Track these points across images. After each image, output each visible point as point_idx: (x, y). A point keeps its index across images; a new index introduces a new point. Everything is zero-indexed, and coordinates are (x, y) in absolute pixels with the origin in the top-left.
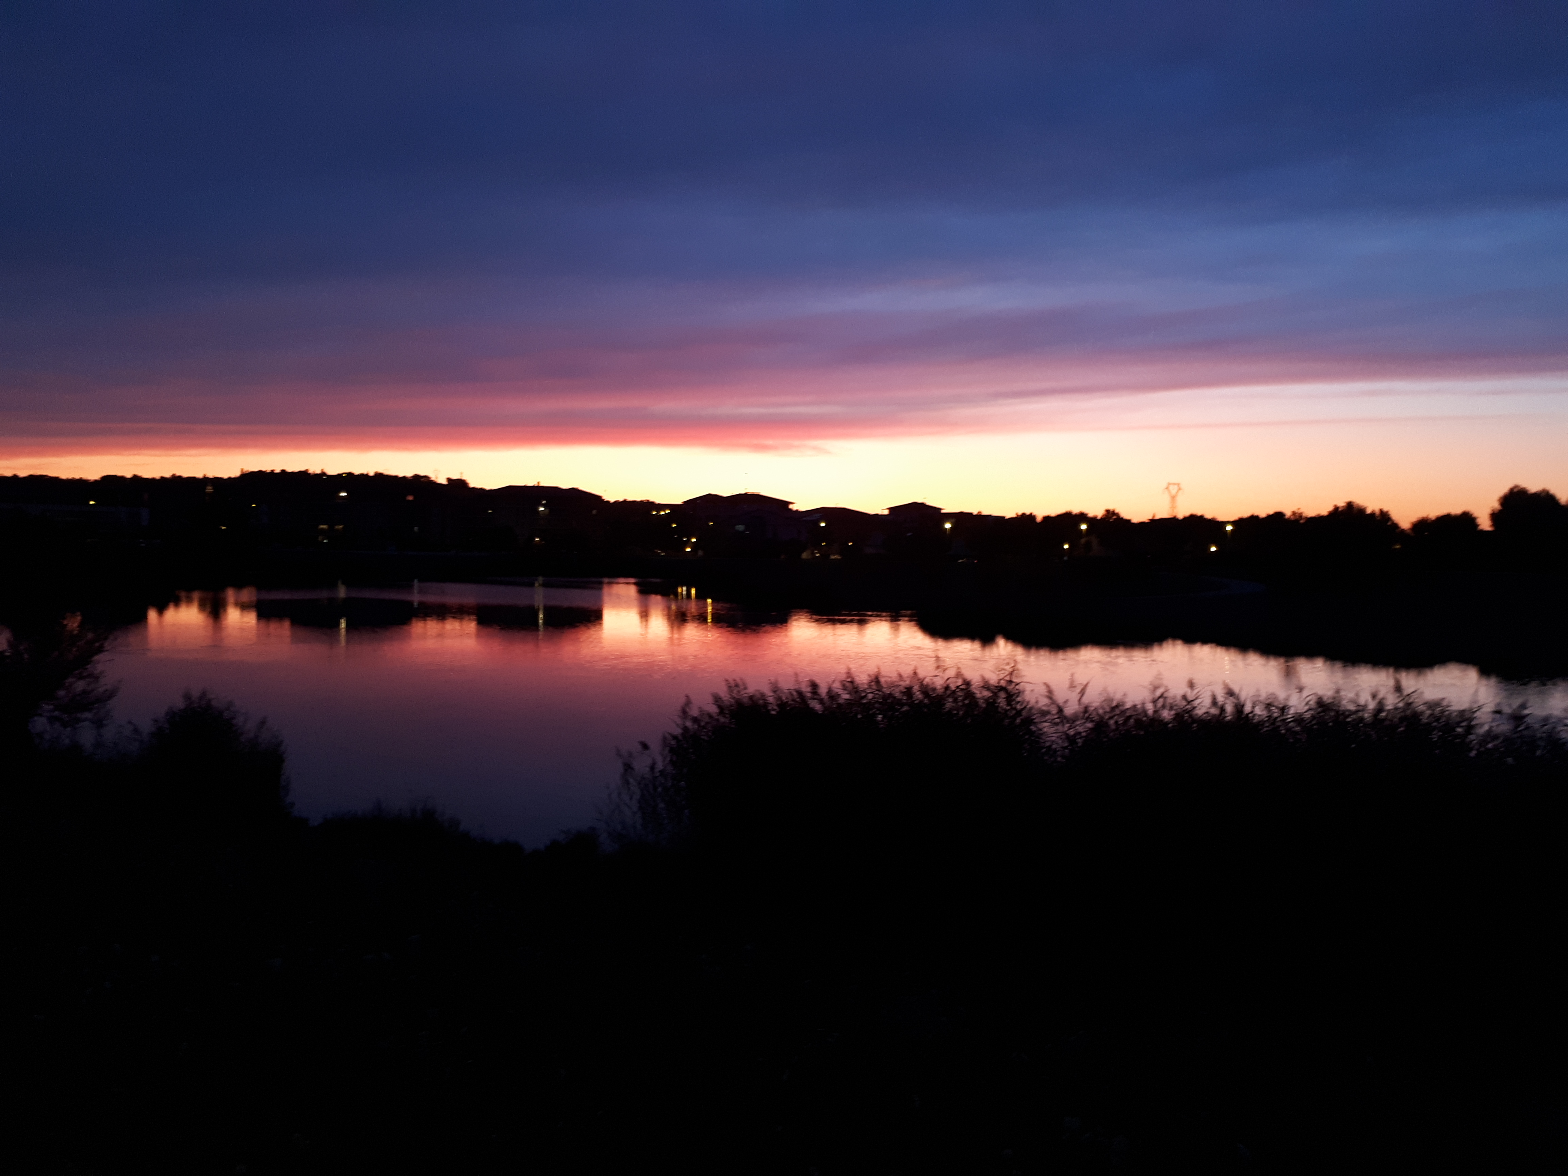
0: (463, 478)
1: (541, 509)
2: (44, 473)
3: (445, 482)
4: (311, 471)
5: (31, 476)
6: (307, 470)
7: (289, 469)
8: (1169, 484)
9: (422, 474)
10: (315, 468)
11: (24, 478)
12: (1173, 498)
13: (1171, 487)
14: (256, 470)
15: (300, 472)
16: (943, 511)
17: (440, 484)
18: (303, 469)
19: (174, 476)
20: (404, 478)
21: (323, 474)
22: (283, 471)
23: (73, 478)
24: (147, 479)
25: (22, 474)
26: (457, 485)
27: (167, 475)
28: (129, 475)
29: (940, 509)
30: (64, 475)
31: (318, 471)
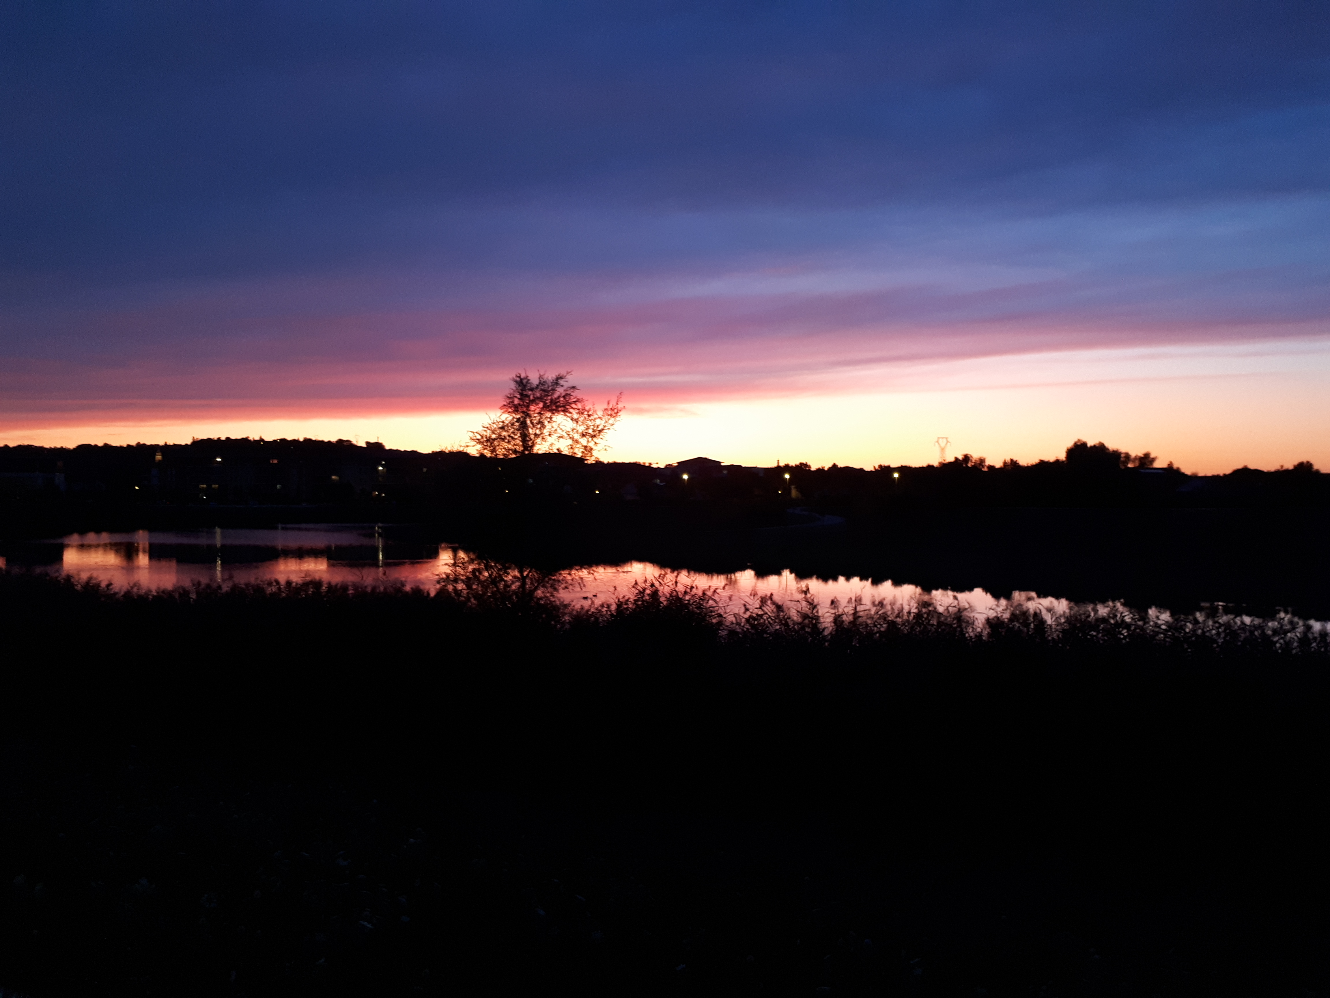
0: (380, 441)
1: (381, 468)
2: (31, 443)
3: (364, 445)
4: (251, 438)
5: (19, 446)
6: (248, 437)
7: (233, 437)
8: (939, 438)
9: (345, 439)
10: (254, 436)
11: (14, 448)
12: (943, 450)
13: (940, 441)
14: (205, 438)
15: (243, 439)
16: (722, 464)
17: (361, 447)
18: (244, 436)
19: (138, 444)
20: (329, 442)
21: (262, 440)
22: (228, 439)
23: (55, 447)
24: (116, 447)
25: (12, 444)
26: (375, 448)
27: (133, 443)
28: (100, 444)
29: (720, 462)
30: (47, 445)
31: (257, 438)
